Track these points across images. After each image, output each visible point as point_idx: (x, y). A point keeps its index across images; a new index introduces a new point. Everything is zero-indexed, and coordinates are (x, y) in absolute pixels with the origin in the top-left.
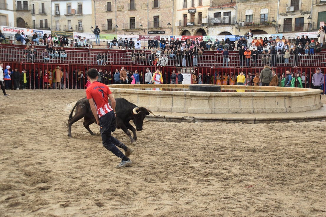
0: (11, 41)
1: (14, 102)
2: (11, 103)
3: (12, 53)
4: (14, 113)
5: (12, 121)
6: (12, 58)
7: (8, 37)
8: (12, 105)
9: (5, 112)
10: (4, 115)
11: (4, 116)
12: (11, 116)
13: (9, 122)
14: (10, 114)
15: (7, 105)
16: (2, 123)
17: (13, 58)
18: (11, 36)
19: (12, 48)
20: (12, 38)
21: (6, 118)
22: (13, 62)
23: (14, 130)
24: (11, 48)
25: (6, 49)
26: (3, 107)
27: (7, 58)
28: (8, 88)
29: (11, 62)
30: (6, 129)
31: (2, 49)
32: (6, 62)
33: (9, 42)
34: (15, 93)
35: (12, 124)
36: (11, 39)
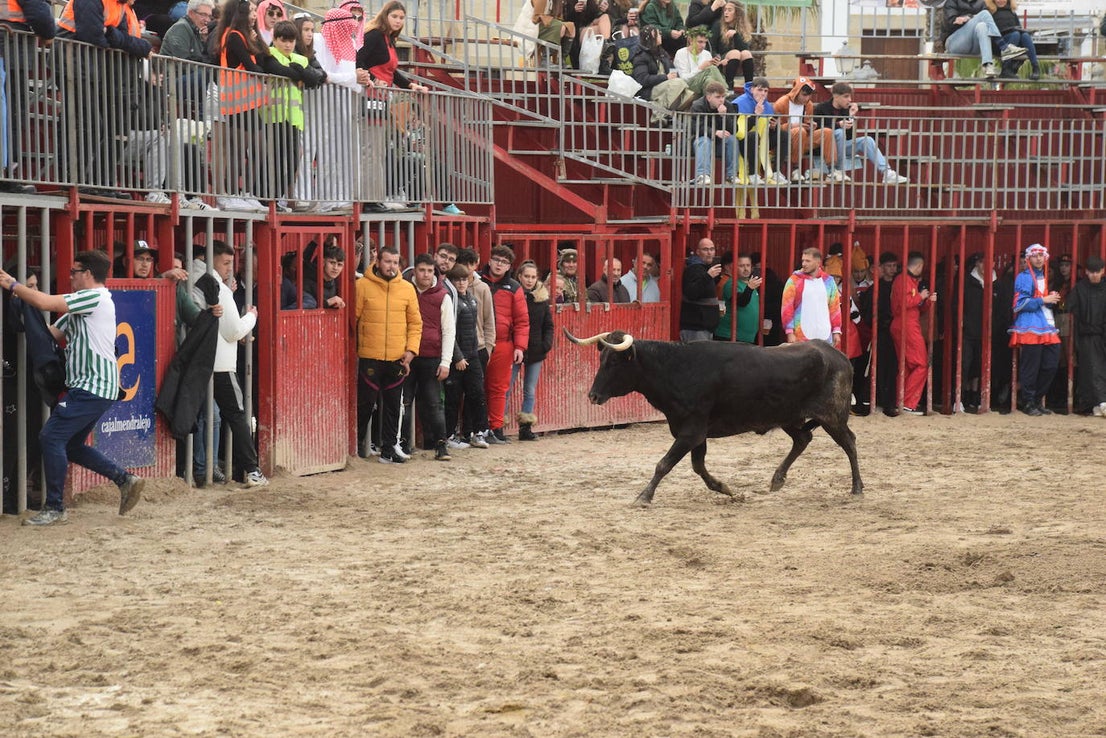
0: (1075, 66)
1: (1079, 505)
2: (1058, 511)
3: (1077, 153)
4: (1084, 586)
5: (1071, 647)
6: (1071, 188)
7: (1052, 41)
8: (1067, 527)
9: (1019, 579)
10: (1011, 599)
11: (1010, 607)
12: (1063, 608)
13: (1045, 653)
14: (1057, 591)
15: (1032, 523)
16: (999, 652)
17: (1081, 187)
18: (1070, 29)
19: (1078, 114)
20: (1079, 37)
21: (1030, 616)
22: (1080, 215)
23: (1085, 711)
24: (1067, 114)
25: (1035, 126)
26: (1005, 539)
27: (1038, 190)
28: (1037, 404)
29: (1061, 215)
30: (1028, 702)
31: (1013, 126)
32: (1032, 215)
33: (1055, 75)
34: (1085, 439)
35: (1069, 666)
36: (1071, 54)
